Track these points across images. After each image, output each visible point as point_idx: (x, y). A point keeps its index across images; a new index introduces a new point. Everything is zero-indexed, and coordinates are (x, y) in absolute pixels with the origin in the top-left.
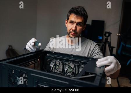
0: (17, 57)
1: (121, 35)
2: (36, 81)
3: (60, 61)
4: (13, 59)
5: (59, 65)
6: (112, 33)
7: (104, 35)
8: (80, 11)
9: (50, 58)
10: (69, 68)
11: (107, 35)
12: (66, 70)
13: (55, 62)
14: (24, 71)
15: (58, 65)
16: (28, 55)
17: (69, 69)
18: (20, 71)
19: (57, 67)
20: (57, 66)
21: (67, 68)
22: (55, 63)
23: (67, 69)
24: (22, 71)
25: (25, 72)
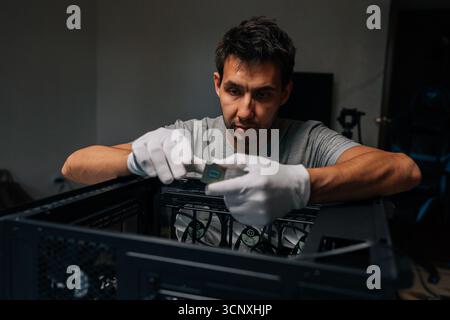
0: (61, 199)
1: (389, 121)
2: (152, 280)
3: (211, 208)
4: (48, 206)
5: (208, 224)
6: (364, 114)
7: (339, 119)
8: (258, 45)
9: (175, 199)
10: (244, 232)
11: (349, 119)
12: (234, 240)
13: (192, 213)
14: (102, 245)
15: (205, 223)
16: (98, 192)
17: (244, 236)
18: (86, 244)
19: (202, 230)
20: (202, 226)
21: (239, 234)
22: (194, 218)
23: (240, 238)
24: (93, 244)
25: (107, 248)
